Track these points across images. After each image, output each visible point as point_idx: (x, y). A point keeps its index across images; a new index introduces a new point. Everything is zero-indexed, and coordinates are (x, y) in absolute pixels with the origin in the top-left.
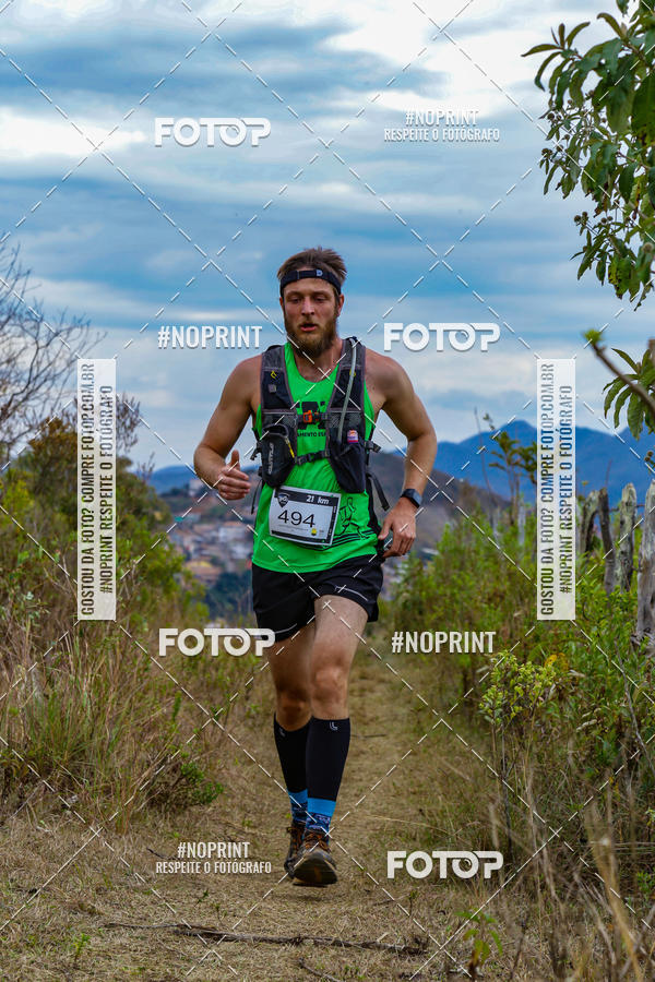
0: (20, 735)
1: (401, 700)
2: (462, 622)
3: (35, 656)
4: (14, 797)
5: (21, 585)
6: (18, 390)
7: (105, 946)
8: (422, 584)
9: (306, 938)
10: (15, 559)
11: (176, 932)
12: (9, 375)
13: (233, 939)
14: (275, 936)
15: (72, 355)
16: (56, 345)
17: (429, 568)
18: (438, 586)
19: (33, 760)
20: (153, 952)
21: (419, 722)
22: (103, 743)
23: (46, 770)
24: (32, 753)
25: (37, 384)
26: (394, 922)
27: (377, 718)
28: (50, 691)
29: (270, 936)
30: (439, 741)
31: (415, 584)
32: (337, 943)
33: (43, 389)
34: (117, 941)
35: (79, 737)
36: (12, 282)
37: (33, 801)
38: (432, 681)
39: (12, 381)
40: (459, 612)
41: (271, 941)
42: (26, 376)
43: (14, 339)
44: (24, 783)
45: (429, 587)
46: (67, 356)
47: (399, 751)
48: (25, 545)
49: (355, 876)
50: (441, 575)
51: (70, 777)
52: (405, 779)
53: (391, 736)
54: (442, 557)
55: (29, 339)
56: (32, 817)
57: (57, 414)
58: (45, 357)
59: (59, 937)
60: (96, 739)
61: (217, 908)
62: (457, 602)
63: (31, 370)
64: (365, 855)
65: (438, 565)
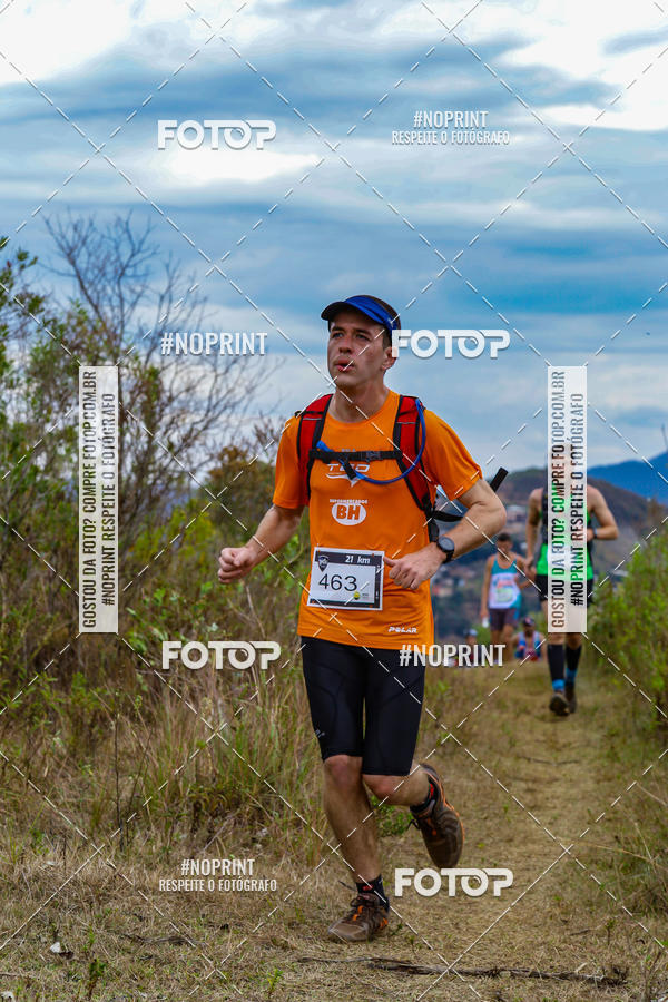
0: (208, 768)
1: (595, 725)
2: (654, 645)
3: (221, 688)
4: (203, 832)
5: (205, 616)
6: (198, 419)
7: (299, 981)
8: (613, 606)
9: (503, 970)
10: (199, 591)
11: (370, 966)
12: (188, 405)
13: (429, 972)
14: (471, 969)
15: (251, 382)
16: (235, 371)
17: (619, 590)
18: (630, 606)
19: (222, 793)
20: (348, 987)
21: (612, 748)
22: (292, 775)
23: (236, 803)
24: (221, 787)
25: (217, 413)
26: (592, 952)
27: (570, 744)
28: (237, 723)
29: (466, 968)
30: (634, 766)
31: (605, 607)
32: (534, 975)
33: (222, 418)
34: (311, 976)
35: (267, 769)
36: (189, 310)
37: (223, 834)
38: (625, 705)
39: (192, 410)
40: (650, 634)
41: (467, 974)
42: (205, 405)
43: (193, 368)
44: (214, 817)
45: (620, 608)
46: (247, 383)
47: (592, 778)
48: (209, 576)
49: (551, 905)
50: (632, 596)
51: (260, 809)
52: (600, 805)
53: (585, 762)
54: (632, 579)
55: (208, 367)
56: (222, 851)
57: (237, 442)
58: (224, 386)
59: (252, 973)
60: (286, 771)
61: (412, 942)
62: (649, 623)
63: (210, 398)
64: (561, 884)
65: (628, 588)
